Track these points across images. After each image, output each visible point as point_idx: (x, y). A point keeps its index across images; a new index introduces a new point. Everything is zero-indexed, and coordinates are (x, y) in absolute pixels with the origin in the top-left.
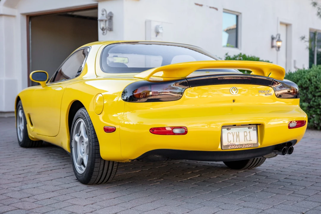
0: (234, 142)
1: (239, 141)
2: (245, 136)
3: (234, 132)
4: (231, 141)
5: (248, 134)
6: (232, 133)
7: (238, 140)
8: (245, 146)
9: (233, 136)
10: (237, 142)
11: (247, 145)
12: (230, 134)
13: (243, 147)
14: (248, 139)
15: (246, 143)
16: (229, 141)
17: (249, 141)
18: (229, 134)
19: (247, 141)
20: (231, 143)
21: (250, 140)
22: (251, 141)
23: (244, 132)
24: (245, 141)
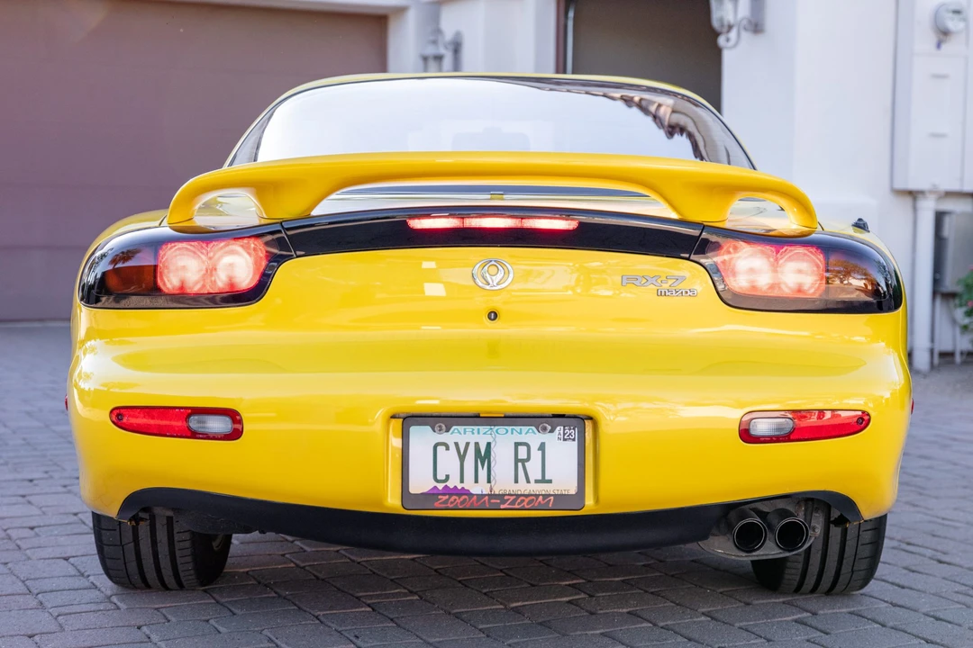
0: (462, 481)
1: (489, 481)
2: (517, 460)
3: (468, 444)
4: (447, 477)
5: (536, 455)
6: (456, 444)
7: (483, 473)
8: (516, 500)
9: (462, 458)
10: (476, 481)
11: (527, 500)
12: (448, 448)
13: (502, 507)
14: (535, 473)
15: (523, 487)
16: (441, 476)
17: (537, 481)
18: (441, 449)
19: (528, 481)
20: (451, 484)
21: (544, 480)
22: (550, 481)
23: (517, 445)
24: (516, 481)
